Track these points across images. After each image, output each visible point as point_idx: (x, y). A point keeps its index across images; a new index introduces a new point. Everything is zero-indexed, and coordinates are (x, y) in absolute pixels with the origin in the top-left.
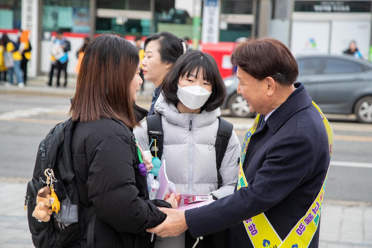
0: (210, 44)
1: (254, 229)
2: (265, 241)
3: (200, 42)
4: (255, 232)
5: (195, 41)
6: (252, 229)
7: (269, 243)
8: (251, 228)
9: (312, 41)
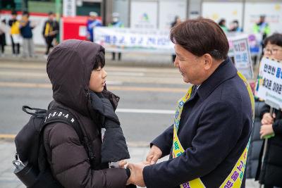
0: (70, 17)
3: (61, 16)
5: (58, 14)
9: (145, 15)
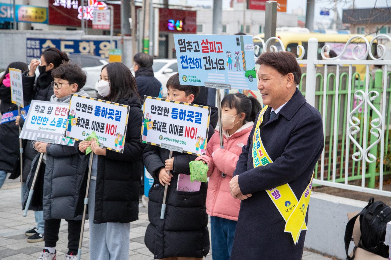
1: (277, 194)
2: (287, 202)
4: (278, 196)
6: (276, 194)
7: (290, 203)
8: (274, 194)
